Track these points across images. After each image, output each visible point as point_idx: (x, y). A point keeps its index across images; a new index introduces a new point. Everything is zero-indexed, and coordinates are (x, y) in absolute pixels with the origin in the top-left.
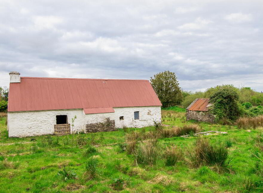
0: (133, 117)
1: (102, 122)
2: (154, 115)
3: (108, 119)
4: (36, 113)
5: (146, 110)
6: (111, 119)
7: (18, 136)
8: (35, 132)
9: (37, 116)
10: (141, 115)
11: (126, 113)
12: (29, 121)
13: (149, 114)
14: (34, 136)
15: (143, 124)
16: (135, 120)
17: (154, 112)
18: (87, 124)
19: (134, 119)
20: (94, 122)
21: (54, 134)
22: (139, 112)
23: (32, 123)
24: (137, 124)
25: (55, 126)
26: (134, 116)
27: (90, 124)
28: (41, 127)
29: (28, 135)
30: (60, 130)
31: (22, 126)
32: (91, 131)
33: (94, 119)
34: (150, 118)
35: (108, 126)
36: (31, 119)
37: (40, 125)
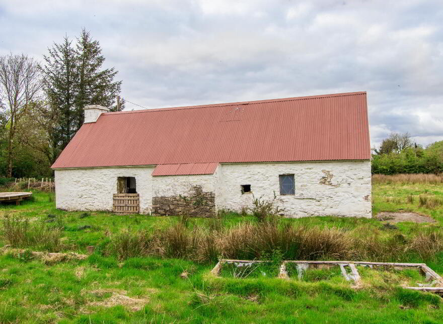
0: (277, 188)
1: (186, 195)
2: (345, 185)
3: (198, 189)
4: (88, 172)
5: (318, 170)
6: (204, 190)
7: (66, 208)
8: (87, 204)
9: (90, 177)
10: (300, 184)
11: (256, 177)
12: (79, 184)
13: (324, 181)
14: (86, 210)
15: (308, 209)
16: (283, 197)
17: (344, 176)
18: (155, 196)
19: (278, 193)
20: (169, 194)
21: (112, 212)
22: (295, 177)
23: (84, 188)
24: (287, 206)
25: (114, 196)
26: (278, 186)
27: (162, 198)
28: (95, 197)
29: (79, 207)
30: (122, 205)
31: (71, 193)
32: (162, 212)
33: (168, 187)
34: (327, 193)
35: (198, 204)
36: (82, 181)
37: (95, 193)
